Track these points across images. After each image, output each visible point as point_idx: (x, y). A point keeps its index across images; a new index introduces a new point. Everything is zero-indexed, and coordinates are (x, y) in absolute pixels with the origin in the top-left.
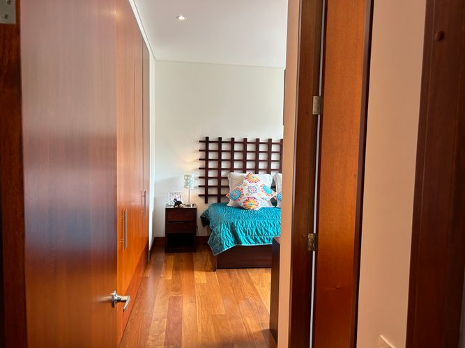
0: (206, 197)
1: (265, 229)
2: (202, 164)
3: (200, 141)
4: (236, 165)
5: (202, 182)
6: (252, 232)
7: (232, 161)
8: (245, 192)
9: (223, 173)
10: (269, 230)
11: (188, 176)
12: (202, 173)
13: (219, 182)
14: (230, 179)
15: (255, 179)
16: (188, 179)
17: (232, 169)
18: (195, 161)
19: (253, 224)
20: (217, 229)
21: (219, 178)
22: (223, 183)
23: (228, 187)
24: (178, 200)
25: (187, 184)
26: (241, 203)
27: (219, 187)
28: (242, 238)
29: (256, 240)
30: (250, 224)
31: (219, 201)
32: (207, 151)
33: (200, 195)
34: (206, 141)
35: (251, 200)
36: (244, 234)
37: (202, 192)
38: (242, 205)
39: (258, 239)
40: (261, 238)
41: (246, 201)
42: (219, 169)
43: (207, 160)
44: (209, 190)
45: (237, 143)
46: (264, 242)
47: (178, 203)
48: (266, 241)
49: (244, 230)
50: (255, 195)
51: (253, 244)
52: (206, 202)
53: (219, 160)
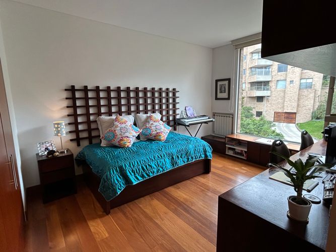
0: (78, 140)
1: (149, 165)
2: (71, 111)
3: (66, 90)
4: (103, 110)
5: (72, 128)
6: (139, 170)
7: (98, 106)
8: (118, 132)
9: (92, 118)
10: (152, 165)
11: (58, 124)
12: (71, 120)
13: (89, 126)
14: (99, 123)
15: (123, 121)
16: (58, 127)
17: (99, 114)
18: (62, 109)
19: (139, 163)
20: (107, 176)
21: (88, 122)
22: (93, 126)
23: (97, 129)
24: (50, 148)
25: (58, 132)
26: (116, 142)
27: (89, 130)
28: (132, 178)
29: (143, 176)
30: (136, 163)
31: (91, 143)
32: (74, 99)
33: (71, 140)
34: (72, 90)
35: (125, 139)
36: (133, 174)
37: (74, 136)
38: (117, 144)
39: (145, 175)
40: (146, 173)
41: (121, 140)
42: (88, 114)
43: (74, 107)
44: (80, 134)
45: (102, 90)
46: (149, 176)
47: (51, 152)
48: (151, 174)
49: (133, 171)
50: (127, 134)
51: (141, 179)
52: (79, 145)
53: (87, 107)
